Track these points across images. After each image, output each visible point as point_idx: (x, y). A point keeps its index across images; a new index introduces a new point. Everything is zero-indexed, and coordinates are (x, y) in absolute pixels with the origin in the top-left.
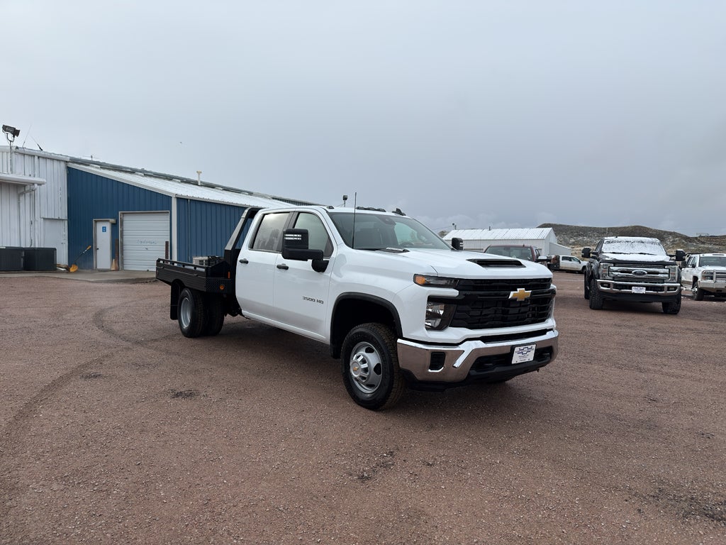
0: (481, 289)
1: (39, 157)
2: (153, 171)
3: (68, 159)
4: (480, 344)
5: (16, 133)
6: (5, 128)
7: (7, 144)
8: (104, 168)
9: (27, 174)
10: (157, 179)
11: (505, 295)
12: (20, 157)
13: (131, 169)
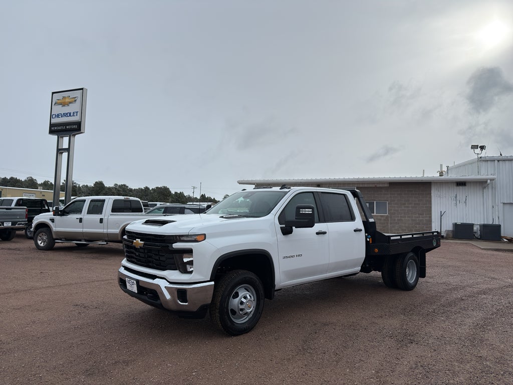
7: (476, 156)
12: (484, 163)
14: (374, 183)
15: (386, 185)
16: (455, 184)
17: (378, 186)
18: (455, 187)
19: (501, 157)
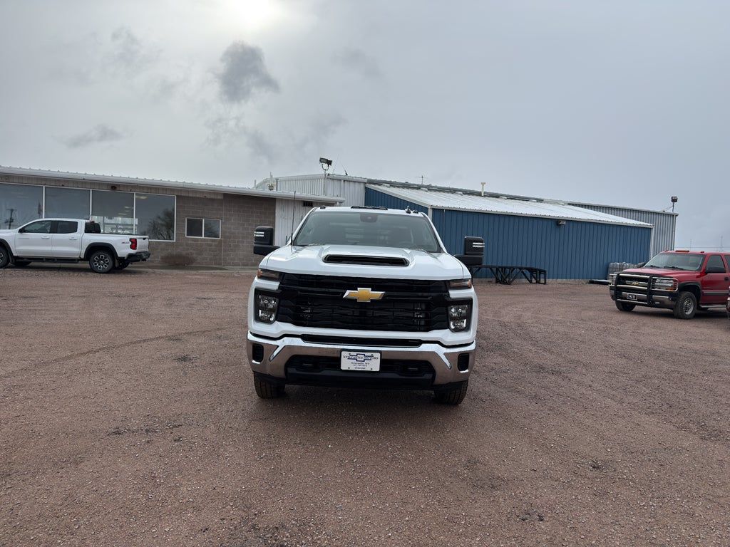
0: (311, 285)
1: (344, 181)
2: (438, 186)
3: (366, 181)
4: (298, 342)
5: (329, 163)
6: (322, 160)
7: (323, 172)
8: (394, 187)
9: (335, 195)
10: (442, 193)
11: (338, 293)
12: (331, 182)
13: (418, 185)
14: (203, 192)
15: (220, 197)
16: (302, 204)
17: (208, 196)
18: (302, 208)
19: (347, 177)
